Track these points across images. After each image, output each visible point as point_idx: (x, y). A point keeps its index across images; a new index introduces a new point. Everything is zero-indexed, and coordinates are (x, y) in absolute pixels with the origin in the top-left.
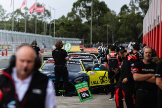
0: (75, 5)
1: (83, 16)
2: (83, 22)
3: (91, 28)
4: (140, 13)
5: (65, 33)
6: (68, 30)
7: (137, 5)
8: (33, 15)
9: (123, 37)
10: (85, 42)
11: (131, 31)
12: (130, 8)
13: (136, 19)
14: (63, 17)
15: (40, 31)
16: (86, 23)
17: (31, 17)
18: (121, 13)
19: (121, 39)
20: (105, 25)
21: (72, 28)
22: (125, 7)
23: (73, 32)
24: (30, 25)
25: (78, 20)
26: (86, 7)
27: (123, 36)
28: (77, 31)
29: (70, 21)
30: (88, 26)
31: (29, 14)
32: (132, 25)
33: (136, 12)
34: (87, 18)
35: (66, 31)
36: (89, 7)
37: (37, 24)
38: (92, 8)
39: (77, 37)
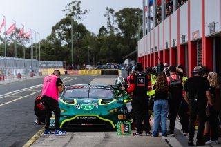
0: (54, 28)
1: (63, 39)
2: (62, 45)
3: (72, 51)
4: (120, 33)
5: (46, 57)
6: (49, 53)
7: (116, 26)
8: (13, 40)
9: (103, 58)
10: (67, 64)
11: (111, 52)
12: (109, 30)
13: (116, 40)
14: (43, 41)
15: (20, 55)
16: (66, 45)
17: (11, 41)
18: (100, 35)
19: (102, 60)
20: (85, 47)
21: (53, 51)
22: (103, 28)
23: (54, 55)
24: (11, 49)
25: (58, 43)
26: (65, 30)
28: (57, 54)
29: (50, 44)
30: (69, 49)
31: (8, 39)
32: (112, 46)
33: (115, 33)
34: (67, 41)
35: (46, 55)
36: (69, 30)
37: (18, 49)
38: (72, 31)
39: (58, 60)
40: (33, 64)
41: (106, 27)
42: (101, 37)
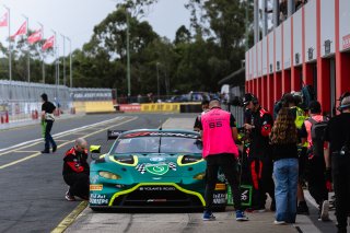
0: (98, 30)
1: (113, 50)
2: (111, 60)
3: (128, 69)
4: (213, 39)
5: (82, 80)
6: (87, 74)
7: (207, 24)
8: (23, 51)
9: (184, 83)
10: (119, 93)
11: (198, 72)
12: (193, 32)
13: (206, 51)
14: (76, 52)
15: (36, 78)
16: (117, 60)
17: (19, 54)
18: (177, 41)
19: (182, 86)
20: (151, 63)
21: (94, 70)
22: (182, 30)
23: (96, 78)
24: (19, 67)
25: (104, 56)
26: (115, 32)
27: (184, 81)
28: (101, 75)
29: (88, 58)
30: (122, 66)
31: (15, 49)
32: (200, 60)
33: (205, 38)
34: (119, 52)
35: (82, 77)
36: (122, 33)
37: (32, 66)
38: (128, 34)
39: (104, 86)
40: (59, 93)
41: (187, 27)
42: (180, 45)
